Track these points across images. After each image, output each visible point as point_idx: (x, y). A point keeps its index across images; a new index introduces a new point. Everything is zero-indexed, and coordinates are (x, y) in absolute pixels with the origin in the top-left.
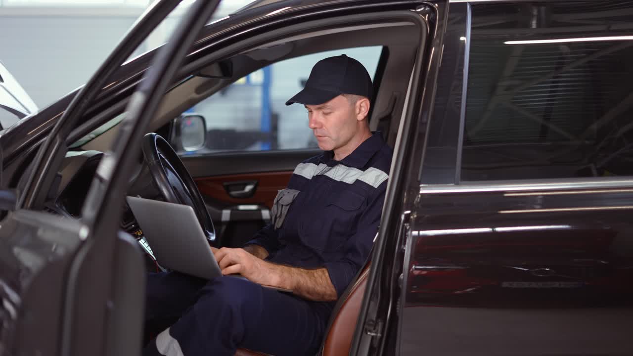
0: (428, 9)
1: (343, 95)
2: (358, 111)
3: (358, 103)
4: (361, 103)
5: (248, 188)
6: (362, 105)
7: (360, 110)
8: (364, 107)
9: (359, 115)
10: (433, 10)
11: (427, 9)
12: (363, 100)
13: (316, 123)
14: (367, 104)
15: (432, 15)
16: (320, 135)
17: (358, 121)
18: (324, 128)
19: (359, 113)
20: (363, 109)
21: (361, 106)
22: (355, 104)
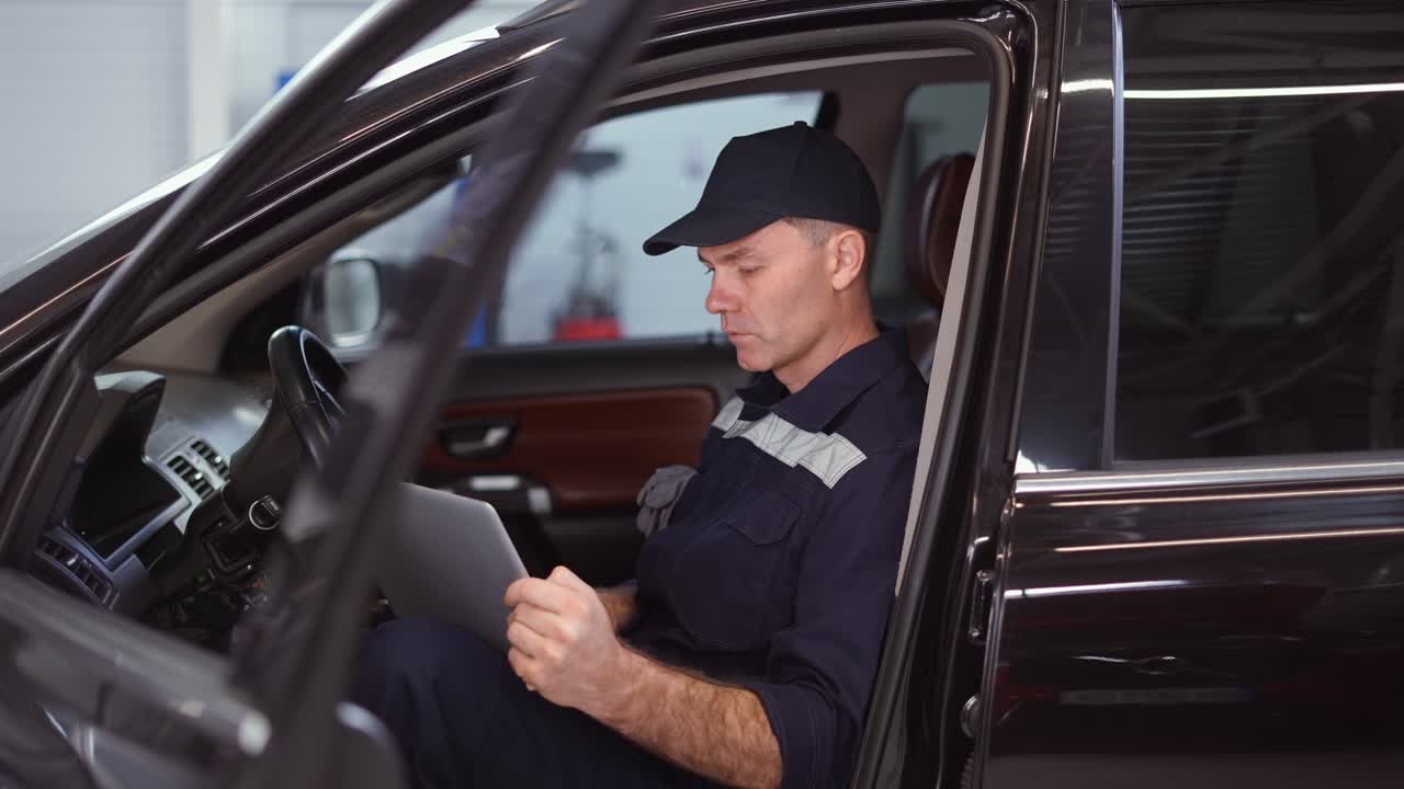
0: (1012, 16)
1: (789, 222)
2: (832, 263)
3: (832, 244)
4: (842, 241)
5: (495, 436)
6: (844, 248)
7: (840, 262)
8: (849, 253)
9: (837, 276)
10: (1022, 18)
11: (1008, 16)
12: (843, 235)
13: (723, 297)
14: (856, 247)
15: (1022, 32)
16: (736, 330)
17: (835, 290)
18: (744, 310)
19: (836, 272)
20: (848, 260)
21: (840, 251)
22: (823, 244)
